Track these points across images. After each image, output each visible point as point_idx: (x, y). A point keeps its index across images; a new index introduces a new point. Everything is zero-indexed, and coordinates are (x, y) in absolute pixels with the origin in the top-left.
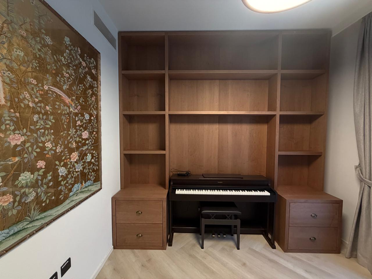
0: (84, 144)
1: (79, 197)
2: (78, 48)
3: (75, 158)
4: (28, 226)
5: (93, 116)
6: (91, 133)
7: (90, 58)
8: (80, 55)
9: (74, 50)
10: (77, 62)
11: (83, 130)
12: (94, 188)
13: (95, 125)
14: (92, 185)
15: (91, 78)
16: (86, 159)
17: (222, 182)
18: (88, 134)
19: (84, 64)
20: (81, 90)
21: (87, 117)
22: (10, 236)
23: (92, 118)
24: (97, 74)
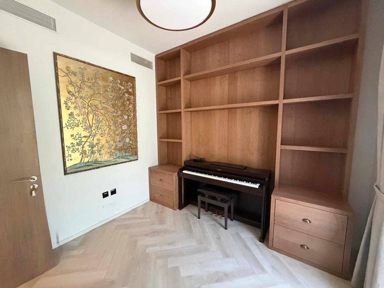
0: (124, 133)
1: (120, 160)
2: (118, 80)
3: (117, 139)
4: (93, 164)
5: (130, 117)
6: (129, 126)
7: (127, 83)
8: (120, 84)
9: (116, 82)
10: (118, 88)
11: (123, 125)
12: (132, 158)
13: (132, 122)
14: (130, 156)
15: (129, 94)
16: (125, 141)
17: (221, 170)
18: (126, 127)
19: (123, 88)
20: (121, 103)
21: (126, 117)
22: (86, 166)
23: (130, 118)
24: (133, 91)
